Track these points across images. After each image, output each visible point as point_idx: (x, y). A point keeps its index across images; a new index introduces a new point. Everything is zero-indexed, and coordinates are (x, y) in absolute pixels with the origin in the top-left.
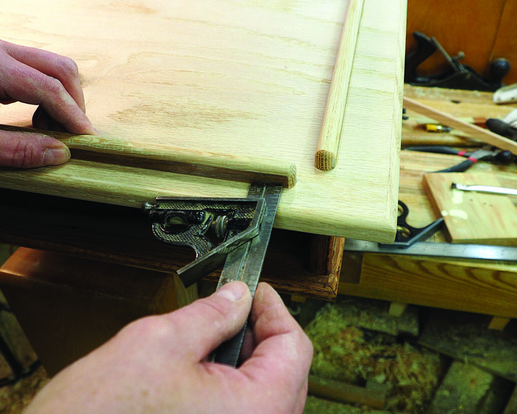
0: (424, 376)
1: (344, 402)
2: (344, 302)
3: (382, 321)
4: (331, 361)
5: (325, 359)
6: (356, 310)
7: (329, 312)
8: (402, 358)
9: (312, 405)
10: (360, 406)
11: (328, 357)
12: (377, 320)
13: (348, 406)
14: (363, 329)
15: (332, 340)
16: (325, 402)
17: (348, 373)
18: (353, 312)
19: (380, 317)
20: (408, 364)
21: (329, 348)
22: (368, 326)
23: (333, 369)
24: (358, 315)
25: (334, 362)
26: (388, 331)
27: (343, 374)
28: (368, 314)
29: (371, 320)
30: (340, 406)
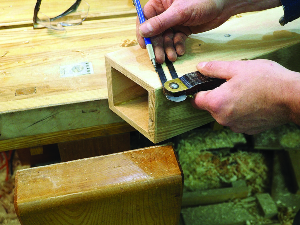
0: (259, 168)
1: (221, 202)
2: (190, 136)
3: (221, 140)
4: (199, 178)
5: (195, 179)
6: (201, 139)
7: (184, 145)
8: (241, 161)
9: (203, 212)
10: (232, 201)
11: (196, 176)
12: (217, 141)
13: (224, 203)
14: (211, 150)
15: (195, 164)
16: (210, 206)
17: (213, 182)
18: (199, 140)
19: (218, 138)
20: (247, 163)
21: (195, 170)
22: (214, 147)
23: (202, 183)
24: (204, 141)
25: (202, 179)
26: (228, 146)
27: (211, 184)
28: (210, 139)
29: (214, 142)
30: (220, 205)
